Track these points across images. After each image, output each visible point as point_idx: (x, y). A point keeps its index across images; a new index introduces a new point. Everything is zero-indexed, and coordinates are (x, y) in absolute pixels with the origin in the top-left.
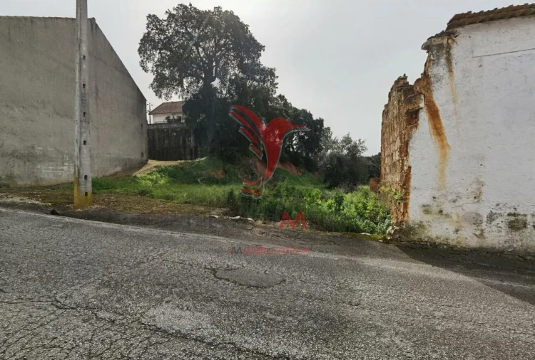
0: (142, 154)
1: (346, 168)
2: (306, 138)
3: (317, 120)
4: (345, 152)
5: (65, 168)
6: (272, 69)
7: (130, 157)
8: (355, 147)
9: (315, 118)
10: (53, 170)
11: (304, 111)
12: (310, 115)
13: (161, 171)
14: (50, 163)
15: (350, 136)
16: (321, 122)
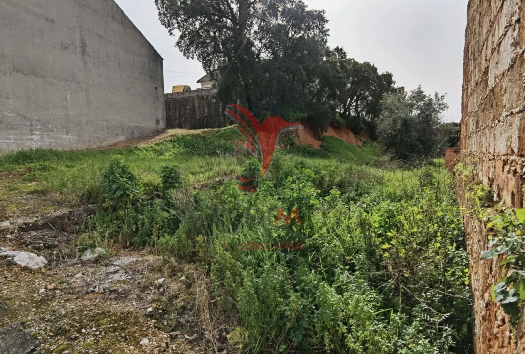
0: (158, 122)
1: (414, 134)
2: (370, 98)
3: (384, 75)
4: (415, 112)
5: (36, 137)
6: (320, 12)
7: (139, 125)
8: (429, 104)
9: (380, 72)
10: (15, 139)
11: (367, 65)
12: (375, 70)
13: (175, 140)
14: (12, 132)
15: (422, 89)
16: (388, 77)
